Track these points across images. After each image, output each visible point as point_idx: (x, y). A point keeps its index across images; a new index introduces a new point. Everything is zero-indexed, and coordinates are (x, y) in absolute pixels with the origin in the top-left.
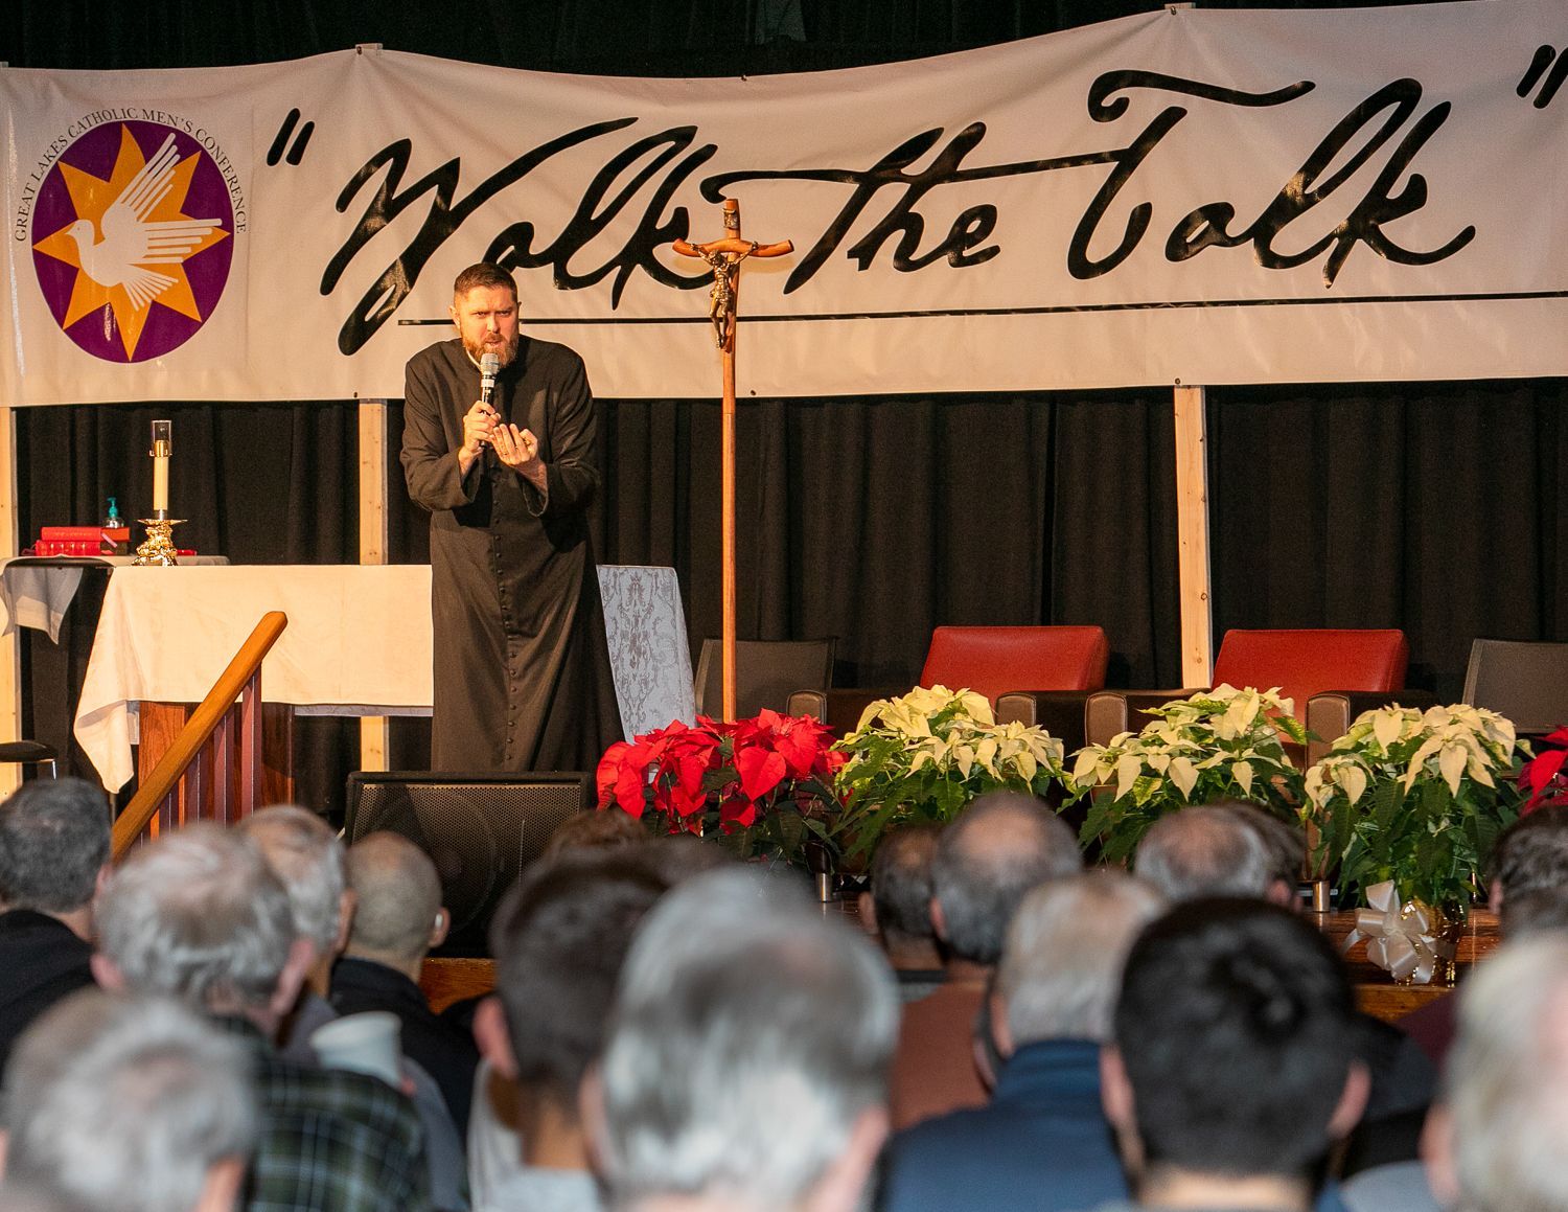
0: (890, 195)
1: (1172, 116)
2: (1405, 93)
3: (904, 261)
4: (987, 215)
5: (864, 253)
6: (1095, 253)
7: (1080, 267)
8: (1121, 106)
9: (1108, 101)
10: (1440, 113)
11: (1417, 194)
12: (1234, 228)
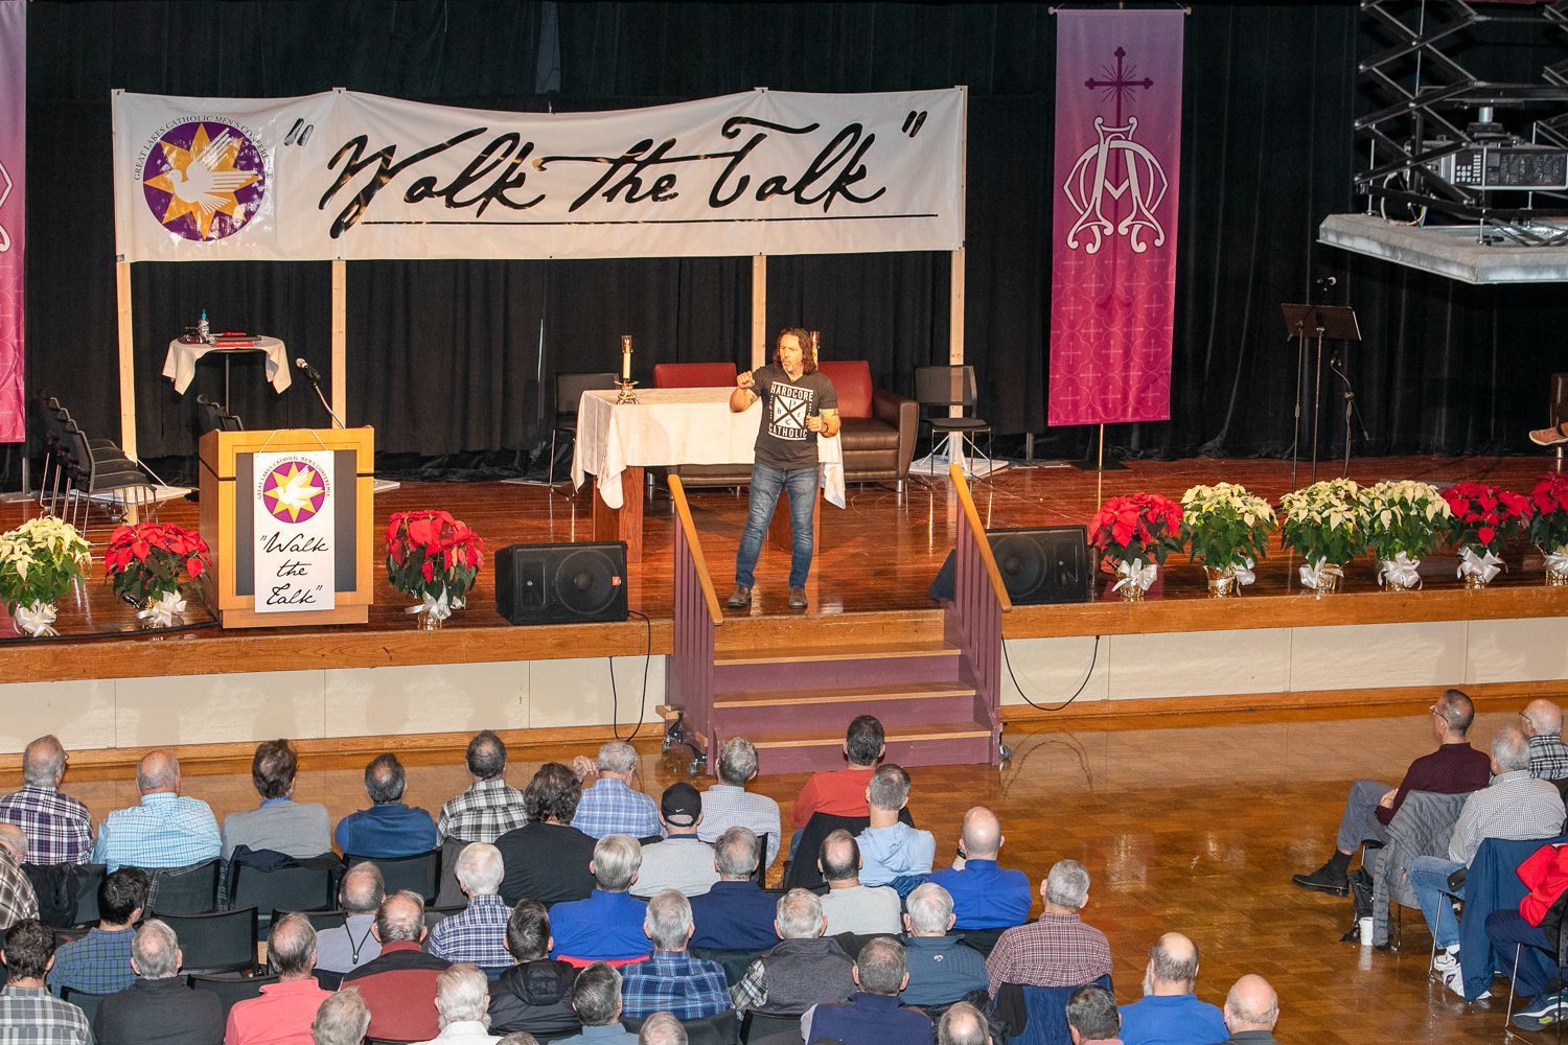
0: (626, 170)
1: (759, 138)
2: (856, 129)
3: (629, 199)
4: (671, 179)
5: (611, 195)
6: (721, 197)
7: (714, 202)
8: (737, 132)
9: (731, 130)
10: (870, 139)
11: (862, 173)
12: (786, 187)
